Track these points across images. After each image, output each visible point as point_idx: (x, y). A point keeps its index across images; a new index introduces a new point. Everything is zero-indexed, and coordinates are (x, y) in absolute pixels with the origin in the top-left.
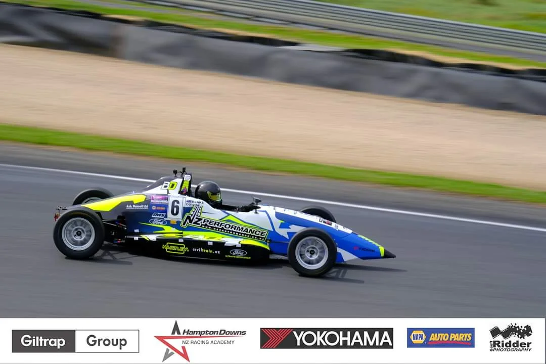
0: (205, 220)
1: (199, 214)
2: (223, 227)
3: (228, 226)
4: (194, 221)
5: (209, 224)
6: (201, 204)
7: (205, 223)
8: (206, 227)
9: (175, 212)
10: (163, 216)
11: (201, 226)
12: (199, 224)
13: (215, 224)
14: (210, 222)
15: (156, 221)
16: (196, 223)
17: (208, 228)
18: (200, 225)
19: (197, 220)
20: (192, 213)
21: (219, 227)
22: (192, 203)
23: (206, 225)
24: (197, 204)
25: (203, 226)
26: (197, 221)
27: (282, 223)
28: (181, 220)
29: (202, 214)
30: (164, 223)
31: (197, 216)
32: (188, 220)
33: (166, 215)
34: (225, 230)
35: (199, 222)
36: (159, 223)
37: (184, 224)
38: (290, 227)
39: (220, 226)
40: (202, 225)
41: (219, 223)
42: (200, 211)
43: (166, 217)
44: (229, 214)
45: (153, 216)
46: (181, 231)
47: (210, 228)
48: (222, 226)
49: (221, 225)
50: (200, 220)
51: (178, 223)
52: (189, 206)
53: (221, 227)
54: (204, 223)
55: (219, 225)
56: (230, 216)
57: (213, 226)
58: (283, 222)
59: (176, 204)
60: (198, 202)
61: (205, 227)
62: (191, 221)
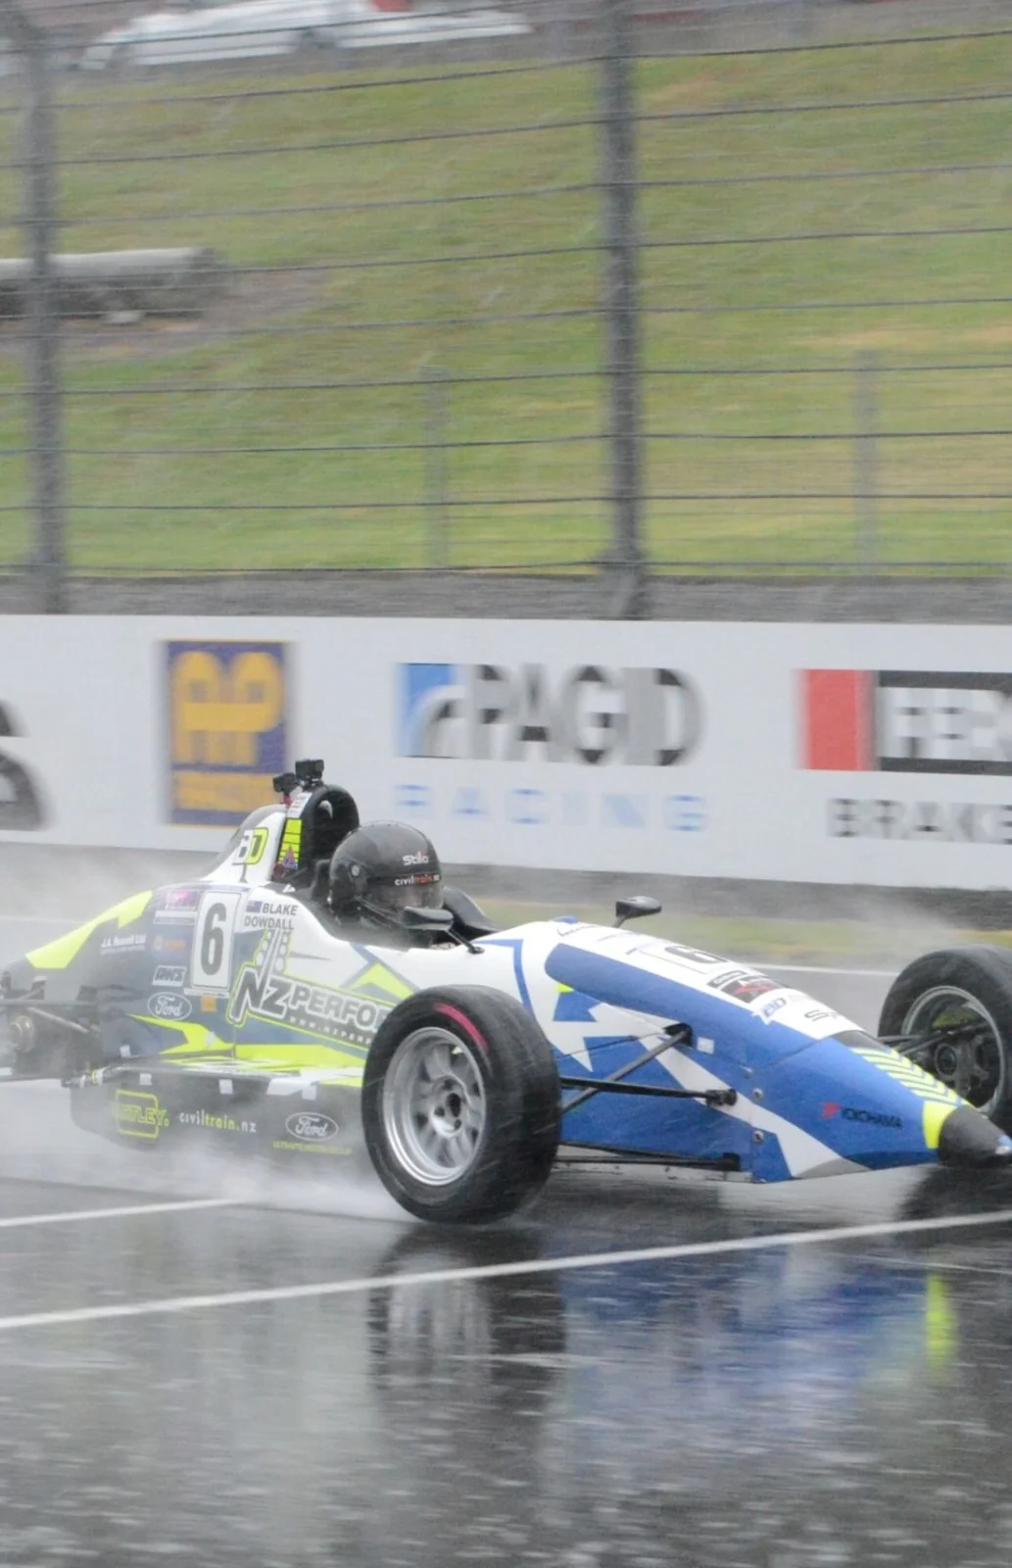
0: (298, 989)
1: (279, 964)
2: (351, 1021)
3: (366, 1016)
4: (265, 997)
5: (311, 1007)
6: (287, 917)
7: (299, 1002)
8: (302, 1022)
9: (211, 959)
10: (179, 979)
11: (286, 1020)
12: (279, 1010)
13: (329, 1007)
14: (314, 1001)
15: (163, 1000)
16: (270, 1005)
17: (306, 1027)
18: (281, 1017)
19: (273, 990)
20: (259, 959)
21: (339, 1020)
22: (261, 915)
23: (301, 1011)
24: (276, 917)
25: (293, 1019)
26: (275, 997)
27: (563, 996)
28: (227, 995)
29: (291, 961)
30: (184, 1010)
31: (275, 972)
32: (247, 996)
33: (188, 973)
34: (358, 1032)
35: (279, 1002)
36: (172, 1009)
37: (236, 1013)
38: (593, 1011)
39: (344, 1018)
40: (290, 1013)
41: (340, 1000)
42: (283, 950)
43: (188, 984)
44: (373, 960)
45: (156, 982)
46: (228, 1046)
47: (312, 1025)
48: (349, 1016)
49: (347, 1011)
50: (283, 989)
51: (222, 1004)
52: (250, 929)
53: (345, 1022)
54: (294, 1003)
55: (342, 1009)
56: (378, 968)
57: (321, 1015)
58: (568, 989)
59: (216, 923)
60: (279, 911)
61: (296, 1024)
62: (256, 996)
